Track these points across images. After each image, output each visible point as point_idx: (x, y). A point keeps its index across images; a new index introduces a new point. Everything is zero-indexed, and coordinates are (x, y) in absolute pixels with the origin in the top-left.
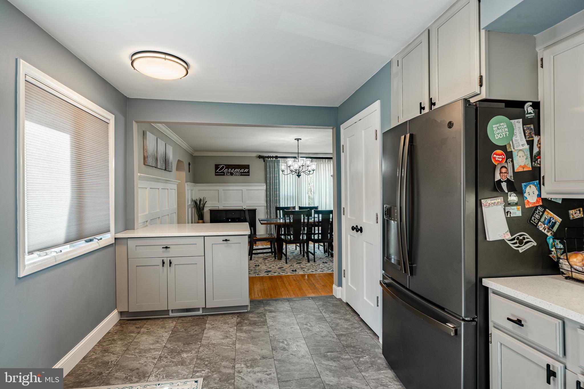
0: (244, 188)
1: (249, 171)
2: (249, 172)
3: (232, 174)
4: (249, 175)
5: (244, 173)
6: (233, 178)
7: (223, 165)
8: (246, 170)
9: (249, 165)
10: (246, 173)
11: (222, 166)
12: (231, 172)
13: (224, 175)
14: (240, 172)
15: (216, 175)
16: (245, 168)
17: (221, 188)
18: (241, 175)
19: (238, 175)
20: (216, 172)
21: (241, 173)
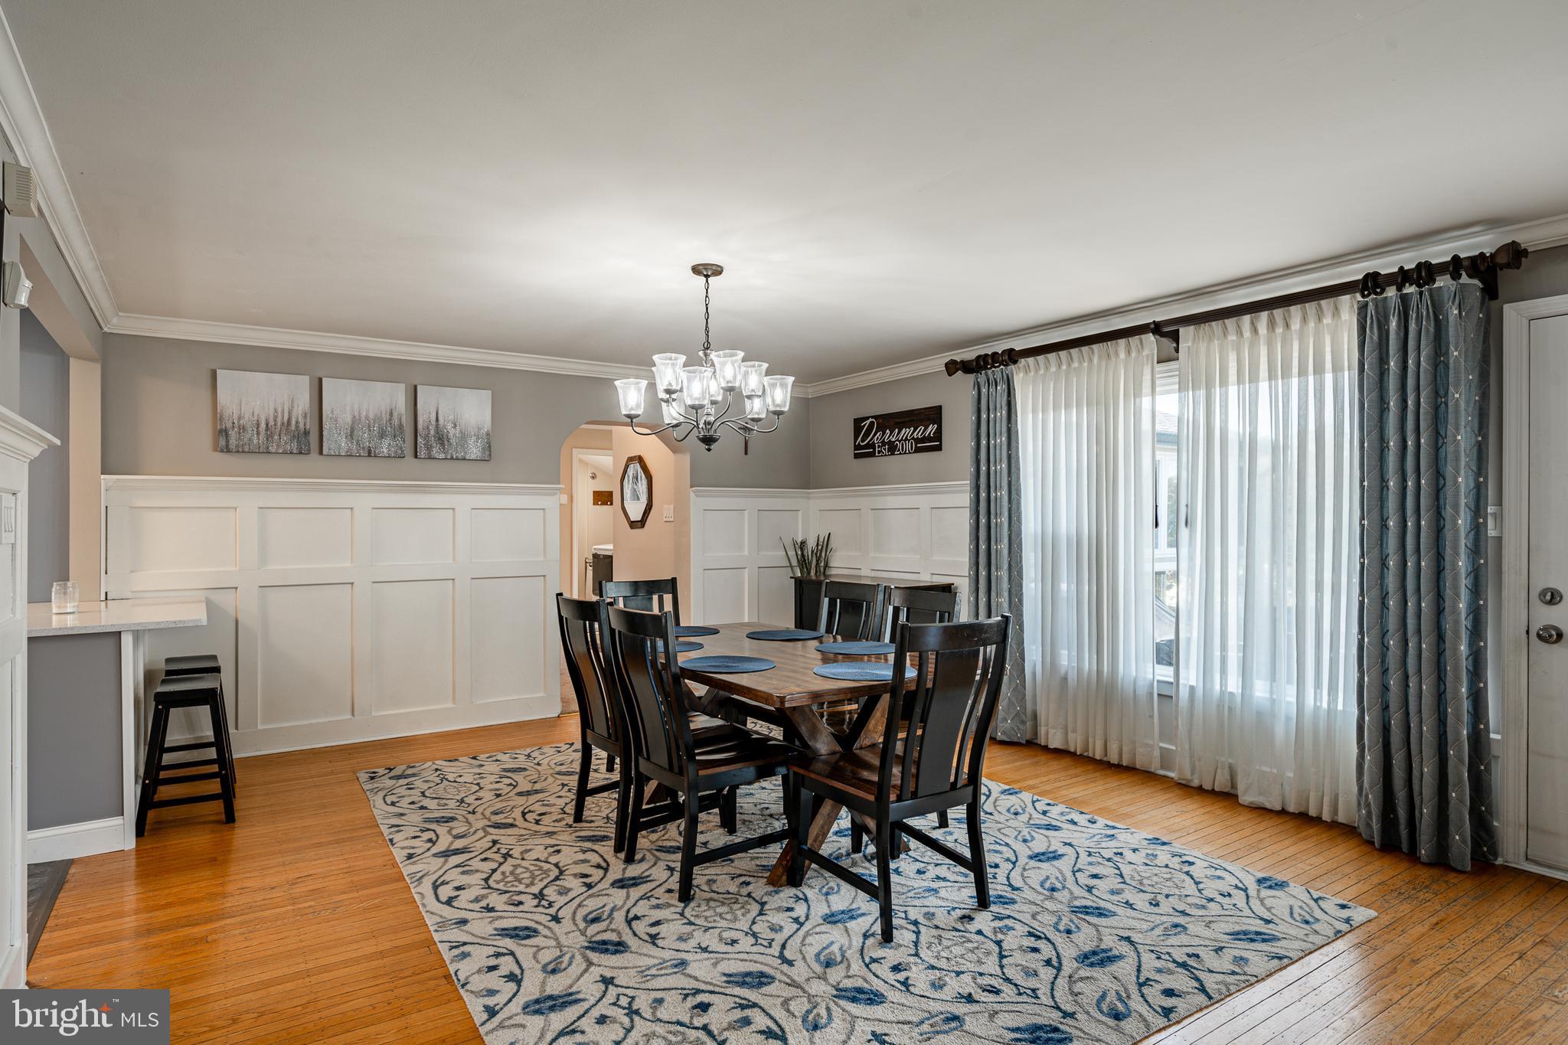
0: (924, 501)
1: (939, 431)
2: (938, 435)
3: (892, 449)
4: (941, 450)
5: (923, 440)
6: (894, 463)
7: (871, 420)
8: (931, 429)
9: (940, 408)
10: (929, 439)
11: (868, 422)
12: (890, 443)
13: (872, 455)
14: (913, 438)
15: (857, 456)
16: (928, 419)
17: (864, 500)
18: (918, 450)
19: (910, 453)
20: (857, 447)
21: (917, 441)
